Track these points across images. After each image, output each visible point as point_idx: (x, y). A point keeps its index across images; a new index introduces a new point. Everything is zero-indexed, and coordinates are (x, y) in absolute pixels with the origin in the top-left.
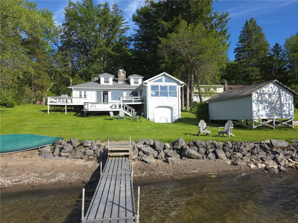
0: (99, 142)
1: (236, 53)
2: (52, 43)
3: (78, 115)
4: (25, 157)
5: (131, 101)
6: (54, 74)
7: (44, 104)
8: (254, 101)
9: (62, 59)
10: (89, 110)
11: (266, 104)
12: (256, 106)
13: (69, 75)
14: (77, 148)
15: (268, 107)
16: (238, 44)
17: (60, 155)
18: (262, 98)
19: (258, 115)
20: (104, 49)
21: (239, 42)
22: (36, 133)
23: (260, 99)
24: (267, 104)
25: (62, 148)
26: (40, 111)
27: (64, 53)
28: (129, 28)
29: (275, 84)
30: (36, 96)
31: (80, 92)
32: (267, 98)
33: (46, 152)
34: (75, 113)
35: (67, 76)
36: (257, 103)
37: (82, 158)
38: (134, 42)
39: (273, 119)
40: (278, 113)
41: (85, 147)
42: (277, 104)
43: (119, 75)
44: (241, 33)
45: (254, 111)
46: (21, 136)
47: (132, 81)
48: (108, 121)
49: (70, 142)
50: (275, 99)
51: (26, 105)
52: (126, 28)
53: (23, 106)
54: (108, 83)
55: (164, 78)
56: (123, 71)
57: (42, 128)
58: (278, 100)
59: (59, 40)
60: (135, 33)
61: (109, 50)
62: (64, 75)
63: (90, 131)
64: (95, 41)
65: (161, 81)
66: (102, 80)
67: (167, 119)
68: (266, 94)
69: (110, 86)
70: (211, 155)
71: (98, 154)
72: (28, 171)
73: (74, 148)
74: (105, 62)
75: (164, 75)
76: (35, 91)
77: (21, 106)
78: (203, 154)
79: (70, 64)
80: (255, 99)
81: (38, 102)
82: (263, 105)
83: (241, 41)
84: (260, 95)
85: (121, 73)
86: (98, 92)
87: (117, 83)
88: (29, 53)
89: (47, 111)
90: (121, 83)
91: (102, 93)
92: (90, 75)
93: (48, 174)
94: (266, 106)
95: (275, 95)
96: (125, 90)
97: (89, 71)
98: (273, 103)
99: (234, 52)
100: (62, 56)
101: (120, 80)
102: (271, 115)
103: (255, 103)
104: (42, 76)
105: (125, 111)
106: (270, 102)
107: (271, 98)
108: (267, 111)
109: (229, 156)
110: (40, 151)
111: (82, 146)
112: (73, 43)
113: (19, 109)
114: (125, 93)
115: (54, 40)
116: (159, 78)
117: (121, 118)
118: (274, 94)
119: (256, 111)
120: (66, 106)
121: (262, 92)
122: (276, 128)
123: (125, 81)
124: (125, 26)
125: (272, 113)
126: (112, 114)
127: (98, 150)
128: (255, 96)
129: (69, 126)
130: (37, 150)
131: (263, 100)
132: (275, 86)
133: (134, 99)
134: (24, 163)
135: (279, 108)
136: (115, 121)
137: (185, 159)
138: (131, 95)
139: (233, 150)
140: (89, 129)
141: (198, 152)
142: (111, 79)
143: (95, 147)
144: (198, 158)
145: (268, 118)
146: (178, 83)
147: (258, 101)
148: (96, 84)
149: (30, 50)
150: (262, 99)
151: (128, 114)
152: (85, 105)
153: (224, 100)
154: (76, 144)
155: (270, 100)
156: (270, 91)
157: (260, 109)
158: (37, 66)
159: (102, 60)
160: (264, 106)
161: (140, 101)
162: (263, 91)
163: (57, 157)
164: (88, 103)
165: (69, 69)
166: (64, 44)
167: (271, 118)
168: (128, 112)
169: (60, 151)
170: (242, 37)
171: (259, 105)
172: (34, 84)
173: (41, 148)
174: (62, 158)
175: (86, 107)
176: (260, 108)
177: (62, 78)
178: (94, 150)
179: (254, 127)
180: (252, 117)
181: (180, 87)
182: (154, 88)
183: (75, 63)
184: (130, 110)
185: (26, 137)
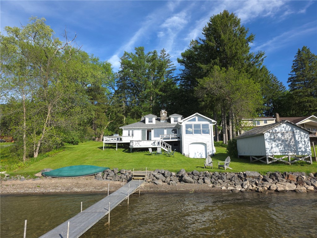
0: (130, 171)
1: (290, 83)
2: (110, 88)
3: (126, 151)
4: (87, 179)
5: (169, 138)
6: (110, 114)
7: (101, 140)
8: (267, 139)
9: (118, 100)
10: (134, 147)
11: (279, 142)
12: (269, 144)
13: (123, 114)
14: (117, 174)
15: (281, 145)
16: (291, 74)
17: (107, 179)
18: (274, 136)
19: (271, 151)
20: (152, 90)
21: (292, 71)
22: (95, 165)
23: (272, 137)
24: (281, 142)
25: (108, 174)
26: (98, 148)
27: (119, 95)
28: (175, 69)
29: (288, 124)
30: (96, 134)
31: (129, 131)
32: (280, 137)
33: (99, 177)
34: (124, 149)
35: (121, 115)
36: (270, 141)
37: (119, 181)
38: (180, 81)
39: (288, 155)
40: (293, 149)
41: (122, 174)
42: (291, 142)
43: (161, 115)
44: (294, 62)
45: (267, 148)
46: (86, 166)
47: (172, 120)
48: (147, 156)
49: (113, 171)
50: (288, 137)
51: (88, 142)
52: (172, 69)
53: (85, 143)
54: (152, 122)
55: (197, 118)
56: (165, 111)
57: (98, 161)
58: (292, 138)
59: (116, 85)
60: (181, 72)
61: (157, 91)
62: (118, 114)
63: (130, 164)
64: (145, 84)
65: (194, 120)
66: (147, 120)
67: (201, 155)
68: (278, 133)
69: (153, 125)
70: (201, 181)
71: (128, 178)
72: (89, 186)
73: (115, 174)
74: (154, 101)
75: (197, 115)
76: (95, 129)
77: (84, 143)
78: (196, 180)
79: (124, 104)
80: (267, 137)
81: (97, 139)
82: (277, 142)
83: (295, 70)
84: (272, 134)
85: (163, 113)
86: (143, 130)
87: (159, 122)
88: (92, 99)
89: (103, 148)
90: (163, 121)
91: (146, 131)
92: (141, 113)
93: (99, 188)
94: (280, 144)
95: (288, 134)
96: (165, 128)
97: (139, 110)
98: (287, 141)
99: (288, 82)
100: (118, 99)
101: (162, 119)
102: (286, 151)
103: (268, 141)
104: (101, 117)
105: (163, 147)
106: (283, 140)
107: (284, 136)
108: (280, 149)
109: (213, 181)
110: (95, 176)
111: (120, 173)
112: (127, 86)
113: (83, 146)
114: (165, 131)
115: (112, 85)
116: (193, 118)
117: (158, 154)
118: (287, 132)
119: (269, 148)
120: (117, 144)
121: (274, 131)
122: (292, 164)
123: (166, 120)
124: (172, 67)
125: (287, 150)
126: (150, 150)
127: (128, 175)
128: (267, 135)
129: (116, 160)
130: (94, 176)
131: (276, 138)
132: (288, 126)
133: (171, 136)
134: (87, 182)
135: (294, 145)
136: (153, 156)
137: (182, 183)
138: (173, 132)
139: (218, 178)
140: (130, 162)
141: (193, 179)
142: (154, 120)
143: (127, 174)
144: (191, 182)
145: (282, 154)
146: (211, 122)
147: (270, 139)
148: (142, 123)
149: (92, 97)
150: (274, 138)
151: (166, 150)
152: (131, 142)
153: (246, 138)
154: (117, 171)
155: (283, 138)
156: (282, 130)
157: (273, 147)
158: (97, 109)
159: (151, 99)
160: (277, 144)
161: (177, 139)
162: (276, 131)
163: (105, 180)
164: (133, 141)
165: (123, 109)
166: (120, 88)
167: (285, 154)
168: (165, 148)
169: (107, 176)
170: (295, 66)
171: (272, 143)
172: (95, 124)
173: (96, 174)
174: (108, 180)
175: (131, 144)
176: (274, 145)
177: (117, 117)
178: (126, 176)
179: (268, 162)
180: (266, 153)
181: (212, 125)
182: (188, 126)
183: (128, 103)
184: (167, 147)
185: (88, 167)
